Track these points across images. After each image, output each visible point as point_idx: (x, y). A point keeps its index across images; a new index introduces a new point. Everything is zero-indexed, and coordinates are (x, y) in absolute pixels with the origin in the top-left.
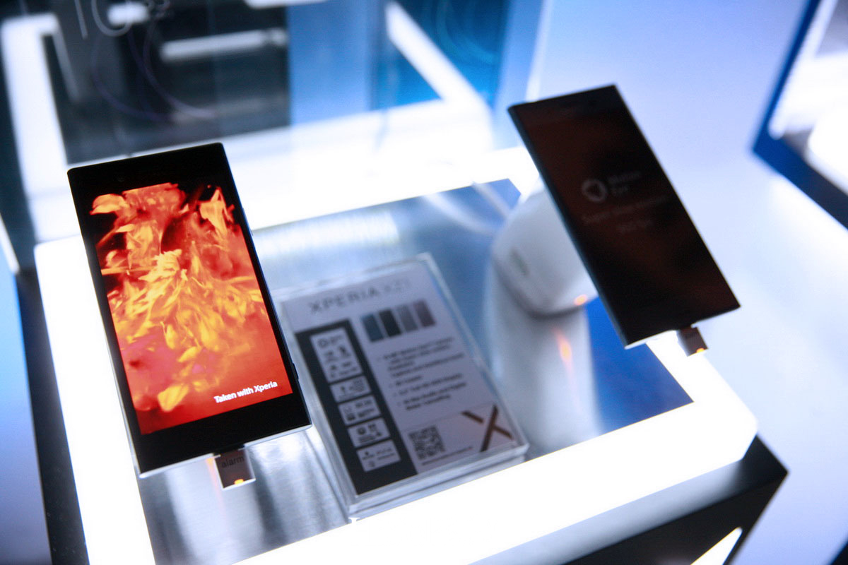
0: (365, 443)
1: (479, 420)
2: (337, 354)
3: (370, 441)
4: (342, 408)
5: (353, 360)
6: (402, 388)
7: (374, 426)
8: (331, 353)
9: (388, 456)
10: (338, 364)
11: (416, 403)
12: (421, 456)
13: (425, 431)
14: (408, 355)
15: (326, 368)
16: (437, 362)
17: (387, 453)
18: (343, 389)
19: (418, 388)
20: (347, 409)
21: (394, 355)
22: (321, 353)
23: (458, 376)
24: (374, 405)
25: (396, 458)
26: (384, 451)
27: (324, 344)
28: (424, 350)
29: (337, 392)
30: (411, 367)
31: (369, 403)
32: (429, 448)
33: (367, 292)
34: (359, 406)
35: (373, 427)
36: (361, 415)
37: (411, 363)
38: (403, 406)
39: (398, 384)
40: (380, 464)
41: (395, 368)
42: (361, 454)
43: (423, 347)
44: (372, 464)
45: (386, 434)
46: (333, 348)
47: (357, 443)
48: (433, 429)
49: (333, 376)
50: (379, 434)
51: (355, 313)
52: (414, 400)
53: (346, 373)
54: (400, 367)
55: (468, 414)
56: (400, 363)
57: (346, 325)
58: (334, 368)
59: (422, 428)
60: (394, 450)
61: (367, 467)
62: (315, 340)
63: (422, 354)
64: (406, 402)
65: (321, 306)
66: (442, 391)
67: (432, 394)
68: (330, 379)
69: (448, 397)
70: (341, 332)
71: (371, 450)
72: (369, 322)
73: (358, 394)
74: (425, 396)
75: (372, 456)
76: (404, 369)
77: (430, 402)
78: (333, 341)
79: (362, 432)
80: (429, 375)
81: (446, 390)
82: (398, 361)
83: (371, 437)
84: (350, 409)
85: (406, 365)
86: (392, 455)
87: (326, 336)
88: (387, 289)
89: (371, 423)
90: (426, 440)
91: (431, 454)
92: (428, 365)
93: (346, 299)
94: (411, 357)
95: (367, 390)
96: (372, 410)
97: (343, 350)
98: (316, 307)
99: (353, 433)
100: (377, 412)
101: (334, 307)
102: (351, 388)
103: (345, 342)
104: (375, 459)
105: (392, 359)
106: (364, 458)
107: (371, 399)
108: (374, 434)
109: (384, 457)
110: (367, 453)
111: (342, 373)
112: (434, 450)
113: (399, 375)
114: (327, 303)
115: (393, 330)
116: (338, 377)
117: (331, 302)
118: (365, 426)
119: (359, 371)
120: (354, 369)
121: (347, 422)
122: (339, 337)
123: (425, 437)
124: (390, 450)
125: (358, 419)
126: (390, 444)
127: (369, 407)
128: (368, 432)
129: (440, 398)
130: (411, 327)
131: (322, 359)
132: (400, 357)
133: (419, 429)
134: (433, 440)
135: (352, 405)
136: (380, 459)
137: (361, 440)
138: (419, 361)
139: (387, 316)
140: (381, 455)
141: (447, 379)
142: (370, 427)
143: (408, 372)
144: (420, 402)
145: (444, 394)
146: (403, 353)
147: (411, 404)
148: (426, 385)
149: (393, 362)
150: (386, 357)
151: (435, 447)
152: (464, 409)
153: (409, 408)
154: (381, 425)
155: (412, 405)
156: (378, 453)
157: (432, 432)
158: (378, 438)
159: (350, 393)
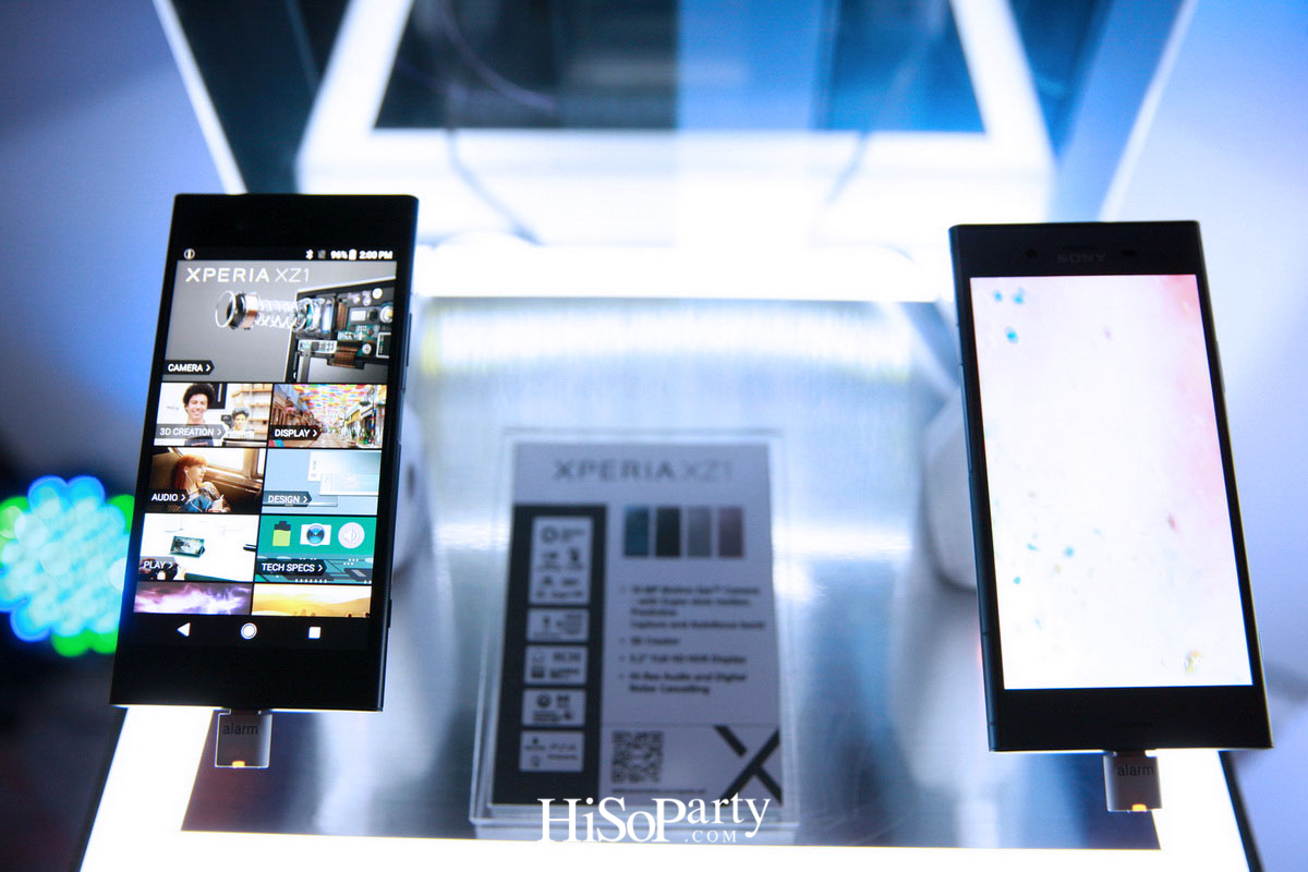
0: (541, 723)
1: (739, 749)
2: (564, 559)
3: (549, 723)
4: (531, 652)
5: (583, 577)
6: (638, 650)
7: (566, 699)
8: (553, 555)
9: (566, 757)
10: (557, 577)
11: (650, 683)
12: (617, 777)
13: (643, 736)
14: (671, 596)
15: (536, 578)
16: (715, 625)
17: (566, 752)
18: (547, 621)
19: (664, 659)
20: (538, 656)
21: (650, 590)
22: (539, 548)
23: (739, 660)
24: (581, 665)
25: (576, 765)
26: (563, 747)
27: (550, 535)
28: (703, 596)
29: (536, 623)
30: (668, 619)
31: (576, 657)
32: (636, 767)
33: (655, 468)
34: (558, 657)
35: (563, 700)
36: (555, 674)
37: (673, 613)
38: (627, 682)
39: (636, 641)
40: (548, 765)
41: (643, 613)
42: (527, 738)
43: (704, 590)
44: (536, 761)
45: (579, 718)
46: (562, 548)
47: (528, 718)
48: (658, 737)
49: (541, 594)
50: (568, 716)
51: (620, 498)
52: (648, 676)
53: (562, 595)
54: (652, 613)
55: (724, 732)
56: (655, 606)
57: (597, 514)
58: (548, 581)
59: (641, 730)
60: (579, 752)
61: (526, 764)
62: (541, 524)
63: (696, 602)
64: (634, 676)
65: (574, 471)
66: (699, 678)
67: (683, 677)
68: (534, 598)
69: (706, 691)
70: (585, 524)
71: (546, 738)
72: (637, 521)
73: (565, 637)
74: (668, 677)
75: (542, 748)
76: (655, 619)
77: (671, 690)
78: (567, 535)
79: (543, 702)
80: (691, 642)
81: (708, 677)
82: (653, 601)
83: (555, 718)
84: (542, 659)
85: (663, 613)
86: (573, 757)
87: (560, 524)
88: (691, 471)
89: (563, 693)
90: (637, 752)
91: (634, 778)
92: (696, 625)
93: (618, 470)
94: (676, 602)
95: (583, 635)
96: (575, 671)
97: (575, 556)
98: (564, 470)
99: (530, 699)
100: (580, 678)
101: (593, 478)
102: (559, 624)
103: (584, 544)
104: (543, 755)
105: (644, 596)
106: (528, 748)
107: (583, 652)
108: (561, 712)
109: (559, 757)
110: (535, 741)
111: (556, 595)
112: (643, 774)
113: (642, 626)
114: (586, 467)
115: (668, 545)
116: (548, 599)
117: (592, 467)
118: (553, 694)
119: (584, 599)
120: (578, 594)
121: (529, 679)
122: (578, 532)
123: (637, 747)
124: (572, 748)
125: (547, 679)
126: (577, 739)
127: (573, 665)
128: (553, 707)
129: (692, 689)
130: (700, 550)
131: (537, 560)
132: (658, 595)
133: (634, 730)
134: (648, 756)
135: (549, 652)
136: (551, 757)
137: (537, 716)
138: (686, 613)
139: (669, 519)
140: (556, 752)
141: (717, 659)
142: (560, 699)
143: (662, 625)
144: (656, 684)
145: (702, 684)
146: (666, 590)
147: (640, 683)
148: (678, 659)
149: (643, 602)
150: (637, 590)
151: (645, 770)
152: (721, 721)
153: (633, 688)
154: (577, 701)
155: (641, 685)
156: (554, 746)
157: (653, 743)
158: (564, 722)
159: (555, 631)
